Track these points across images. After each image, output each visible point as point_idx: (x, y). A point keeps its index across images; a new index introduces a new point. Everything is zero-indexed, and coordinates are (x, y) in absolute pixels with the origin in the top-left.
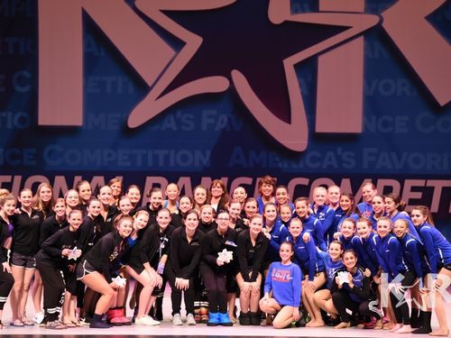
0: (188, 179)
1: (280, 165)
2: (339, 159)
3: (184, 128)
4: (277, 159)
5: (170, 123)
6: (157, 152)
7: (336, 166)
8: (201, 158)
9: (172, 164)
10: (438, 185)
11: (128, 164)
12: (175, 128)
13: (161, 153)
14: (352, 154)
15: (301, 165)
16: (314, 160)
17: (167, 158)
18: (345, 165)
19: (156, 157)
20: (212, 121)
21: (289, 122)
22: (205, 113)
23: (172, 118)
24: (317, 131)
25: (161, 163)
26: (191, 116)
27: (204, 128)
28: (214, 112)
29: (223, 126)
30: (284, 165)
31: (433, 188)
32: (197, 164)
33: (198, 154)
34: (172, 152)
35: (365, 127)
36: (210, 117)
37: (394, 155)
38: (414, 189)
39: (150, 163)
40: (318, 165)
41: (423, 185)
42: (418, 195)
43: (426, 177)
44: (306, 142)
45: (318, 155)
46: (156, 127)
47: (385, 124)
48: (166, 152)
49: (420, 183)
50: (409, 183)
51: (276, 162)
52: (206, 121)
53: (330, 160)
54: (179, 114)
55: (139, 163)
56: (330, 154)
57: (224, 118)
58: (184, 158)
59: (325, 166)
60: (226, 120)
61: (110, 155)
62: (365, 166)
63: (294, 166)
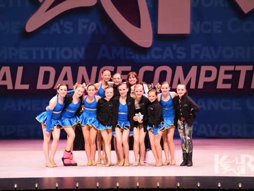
0: (70, 68)
1: (133, 57)
2: (174, 52)
3: (65, 32)
4: (131, 53)
5: (56, 29)
6: (46, 49)
7: (172, 57)
8: (78, 53)
9: (58, 57)
10: (243, 69)
11: (27, 58)
12: (59, 32)
13: (50, 50)
14: (183, 49)
15: (148, 57)
16: (157, 53)
17: (54, 53)
18: (178, 57)
19: (46, 53)
20: (85, 27)
21: (139, 27)
22: (81, 21)
23: (57, 25)
24: (159, 33)
25: (50, 57)
26: (71, 24)
27: (80, 32)
28: (87, 21)
29: (93, 30)
30: (136, 57)
31: (239, 72)
32: (75, 58)
33: (76, 50)
34: (58, 49)
35: (192, 30)
36: (84, 24)
37: (212, 49)
38: (226, 72)
39: (42, 57)
40: (160, 56)
41: (233, 69)
42: (230, 77)
43: (235, 64)
44: (151, 41)
45: (159, 49)
46: (46, 32)
47: (206, 27)
48: (54, 49)
49: (231, 68)
50: (223, 68)
51: (130, 55)
52: (81, 27)
53: (168, 53)
54: (62, 22)
55: (35, 57)
56: (168, 49)
57: (94, 25)
58: (66, 53)
59: (164, 57)
60: (95, 26)
61: (13, 52)
62: (193, 57)
63: (143, 57)
